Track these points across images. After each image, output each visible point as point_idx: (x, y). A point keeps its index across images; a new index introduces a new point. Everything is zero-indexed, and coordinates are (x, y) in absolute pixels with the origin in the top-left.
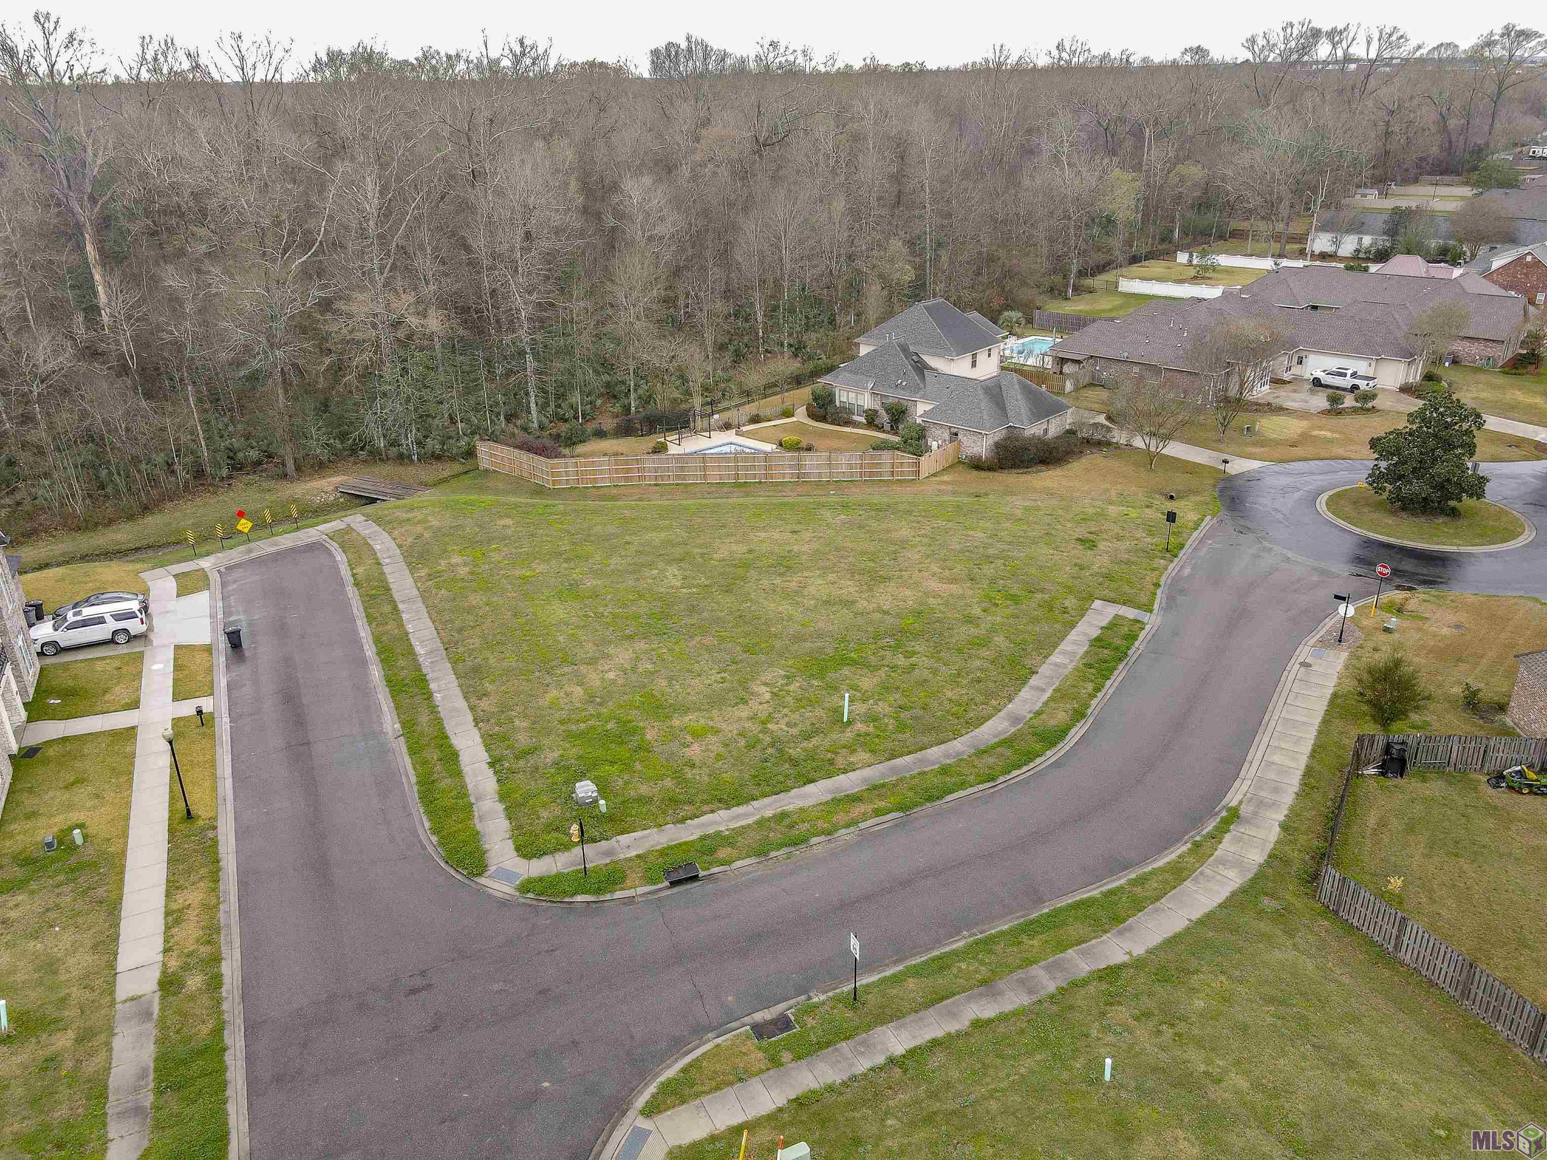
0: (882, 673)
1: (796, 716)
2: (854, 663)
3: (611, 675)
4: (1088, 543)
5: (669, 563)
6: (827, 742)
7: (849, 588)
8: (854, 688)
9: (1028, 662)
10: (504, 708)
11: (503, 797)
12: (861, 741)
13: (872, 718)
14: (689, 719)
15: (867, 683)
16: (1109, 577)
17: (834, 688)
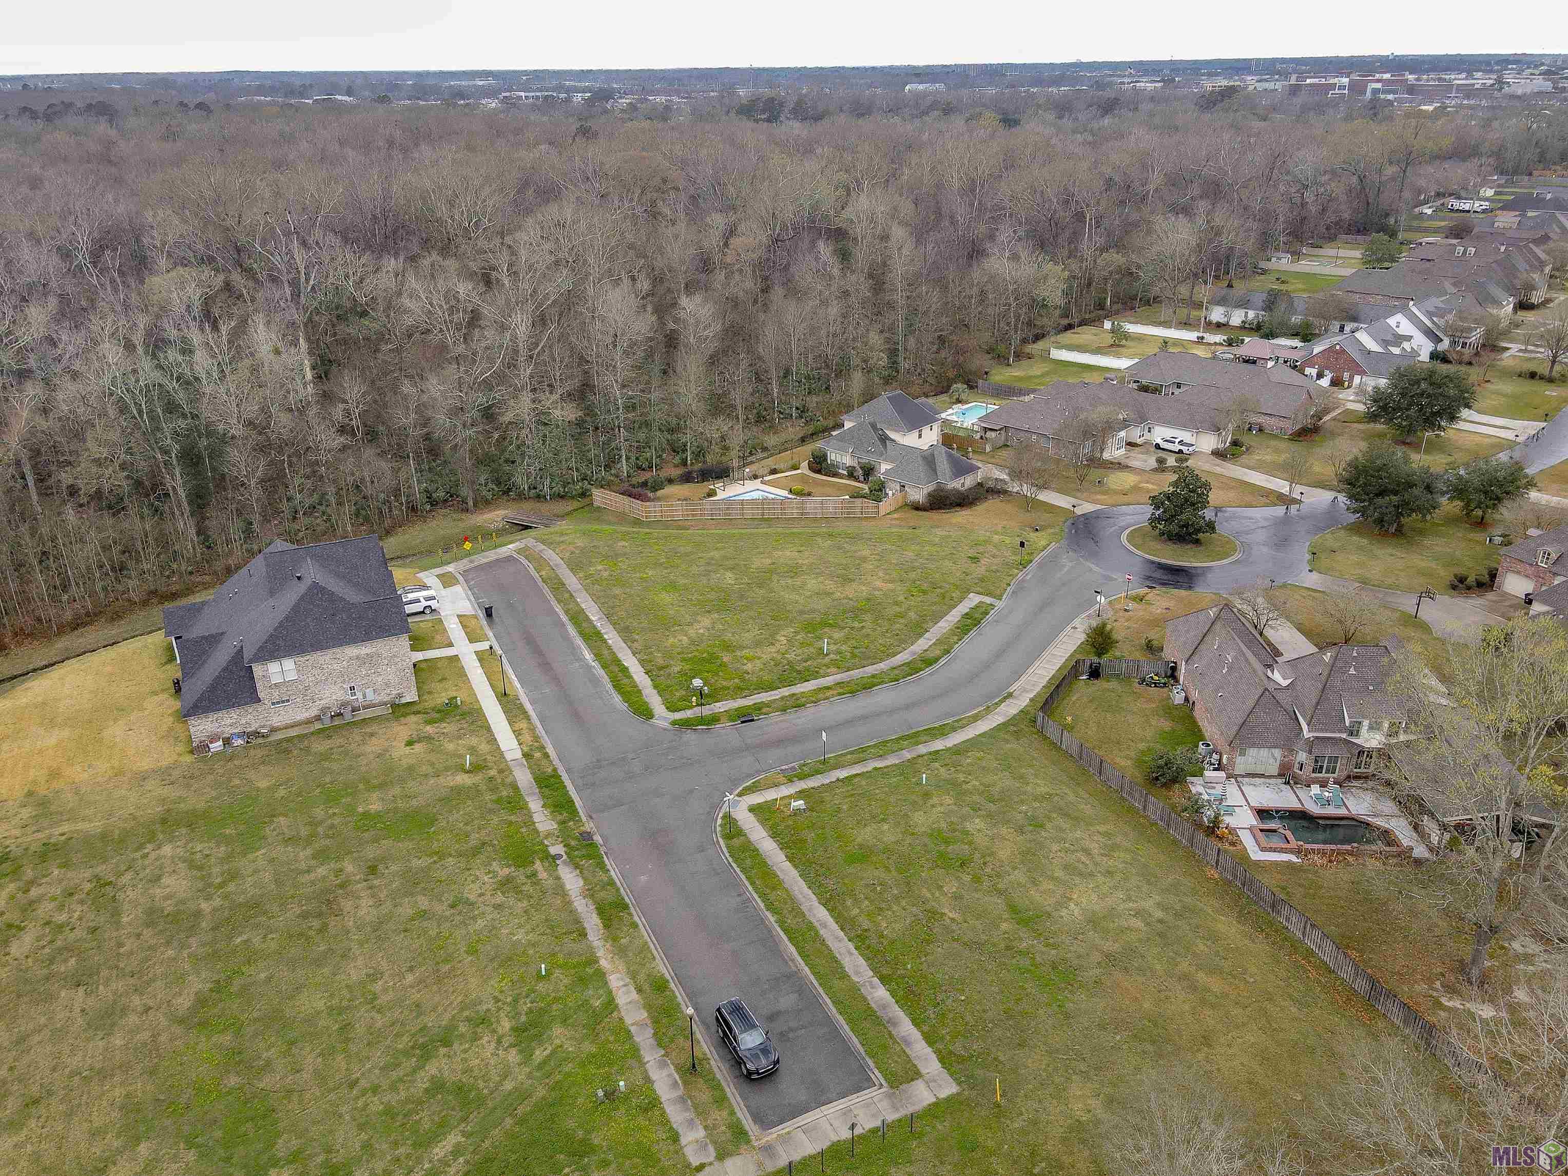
0: (846, 630)
1: (800, 651)
2: (831, 625)
3: (701, 631)
4: (975, 559)
5: (726, 570)
6: (815, 664)
7: (830, 585)
8: (830, 638)
9: (925, 626)
10: (647, 647)
11: (655, 687)
12: (834, 663)
13: (839, 652)
14: (745, 652)
15: (837, 635)
16: (982, 580)
17: (820, 638)
